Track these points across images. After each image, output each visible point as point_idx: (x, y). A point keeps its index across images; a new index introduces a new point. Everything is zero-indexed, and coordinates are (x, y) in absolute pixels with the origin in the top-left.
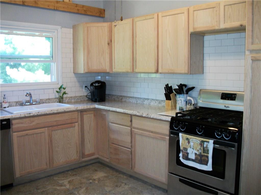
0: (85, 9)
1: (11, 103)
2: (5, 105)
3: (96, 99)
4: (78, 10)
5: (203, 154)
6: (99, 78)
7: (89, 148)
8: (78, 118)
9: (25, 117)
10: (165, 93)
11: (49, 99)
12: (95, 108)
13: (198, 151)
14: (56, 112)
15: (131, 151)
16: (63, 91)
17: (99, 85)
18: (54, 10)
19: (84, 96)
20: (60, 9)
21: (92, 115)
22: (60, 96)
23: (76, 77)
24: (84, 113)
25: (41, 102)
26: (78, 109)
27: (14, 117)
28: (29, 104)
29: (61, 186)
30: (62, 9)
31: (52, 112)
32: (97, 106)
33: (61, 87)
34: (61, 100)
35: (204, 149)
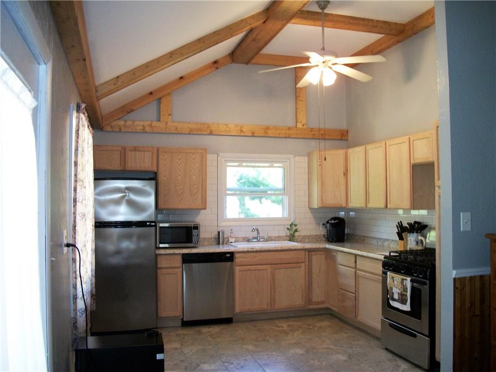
0: (322, 132)
1: (238, 239)
2: (231, 240)
3: (333, 240)
4: (314, 135)
5: (403, 293)
6: (342, 214)
7: (318, 295)
8: (305, 258)
9: (248, 252)
10: (398, 231)
11: (279, 237)
12: (326, 248)
13: (400, 289)
14: (279, 249)
15: (356, 296)
16: (294, 228)
17: (335, 222)
18: (286, 137)
19: (321, 235)
20: (292, 136)
21: (323, 256)
22: (291, 234)
23: (312, 213)
24: (313, 253)
25: (269, 239)
26: (305, 247)
27: (237, 250)
28: (256, 240)
29: (279, 327)
30: (295, 136)
31: (276, 249)
32: (328, 246)
33: (292, 224)
34: (292, 238)
35: (404, 287)
